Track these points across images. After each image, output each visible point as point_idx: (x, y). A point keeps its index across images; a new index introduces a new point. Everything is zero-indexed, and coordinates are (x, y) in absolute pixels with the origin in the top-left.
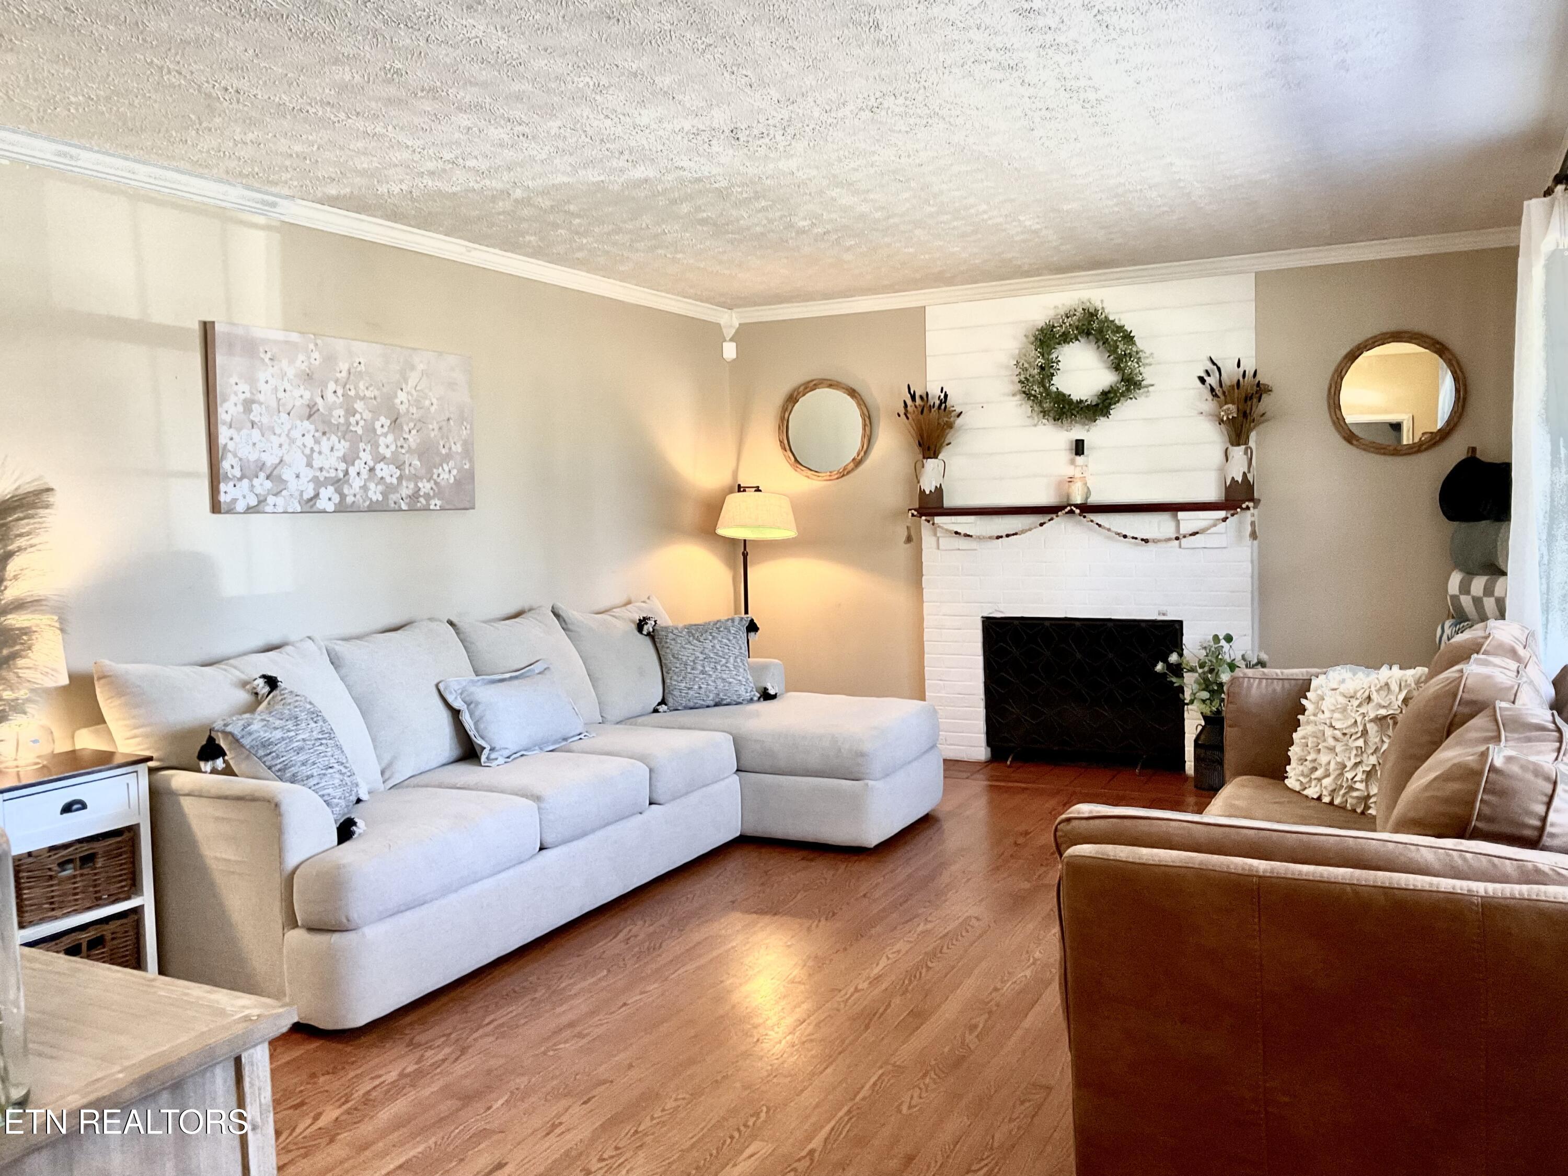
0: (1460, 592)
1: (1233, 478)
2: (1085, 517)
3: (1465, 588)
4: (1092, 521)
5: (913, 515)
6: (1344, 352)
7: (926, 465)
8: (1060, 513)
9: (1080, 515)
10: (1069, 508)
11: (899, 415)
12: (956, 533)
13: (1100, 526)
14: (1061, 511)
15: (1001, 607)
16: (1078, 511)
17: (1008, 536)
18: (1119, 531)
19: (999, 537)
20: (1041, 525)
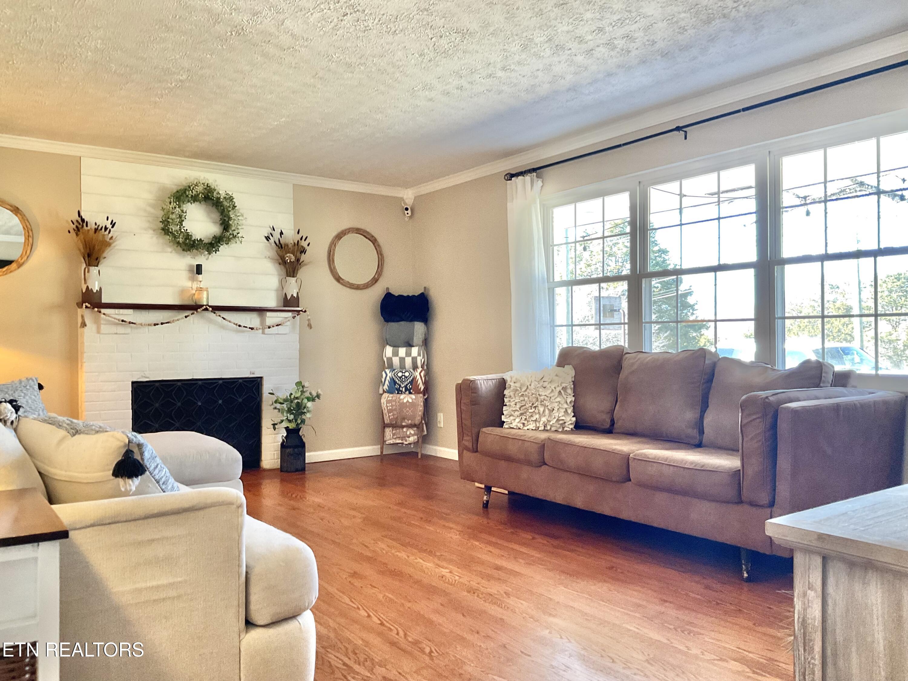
0: (393, 356)
1: (292, 295)
2: (214, 313)
3: (396, 354)
4: (219, 316)
5: (86, 307)
6: (334, 234)
7: (91, 271)
8: (199, 310)
9: (212, 311)
10: (205, 307)
11: (69, 232)
12: (123, 321)
13: (224, 319)
14: (199, 308)
15: (147, 374)
16: (211, 309)
17: (162, 324)
18: (236, 323)
19: (155, 325)
20: (186, 317)
